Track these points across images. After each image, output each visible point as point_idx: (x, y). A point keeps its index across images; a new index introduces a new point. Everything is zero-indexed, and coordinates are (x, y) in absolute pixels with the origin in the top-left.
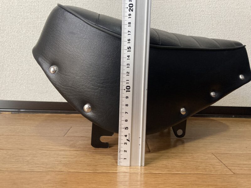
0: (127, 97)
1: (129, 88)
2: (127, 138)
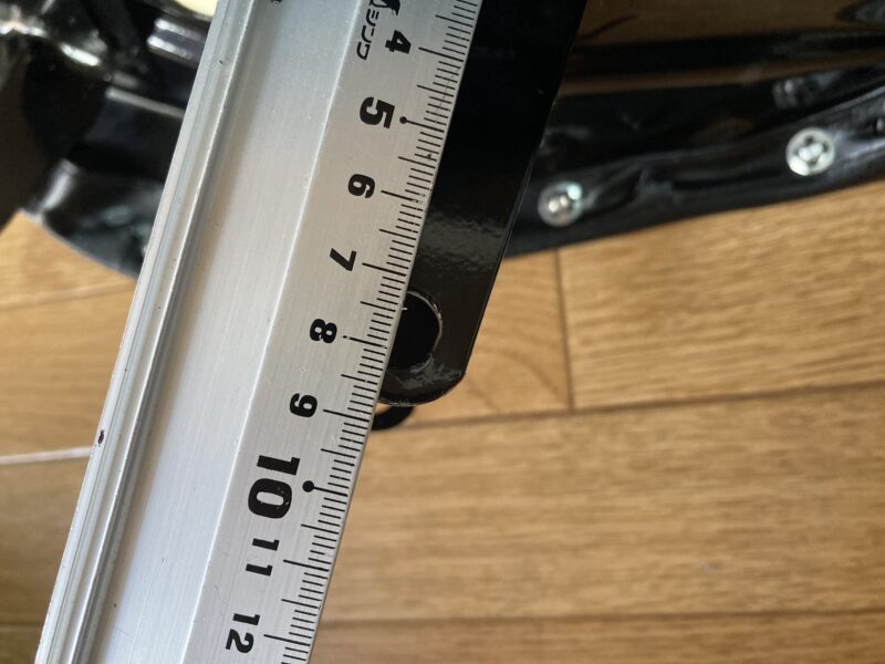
0: (303, 406)
1: (265, 497)
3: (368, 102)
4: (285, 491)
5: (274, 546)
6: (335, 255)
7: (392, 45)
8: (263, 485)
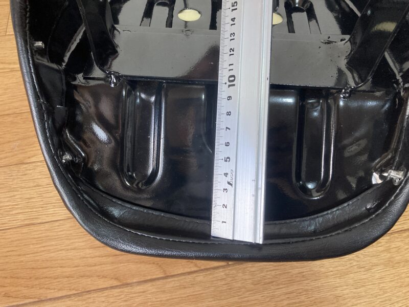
0: (229, 98)
1: (233, 79)
2: (229, 179)
3: (229, 161)
4: (230, 81)
5: (229, 70)
6: (230, 129)
7: (227, 174)
8: (233, 81)
